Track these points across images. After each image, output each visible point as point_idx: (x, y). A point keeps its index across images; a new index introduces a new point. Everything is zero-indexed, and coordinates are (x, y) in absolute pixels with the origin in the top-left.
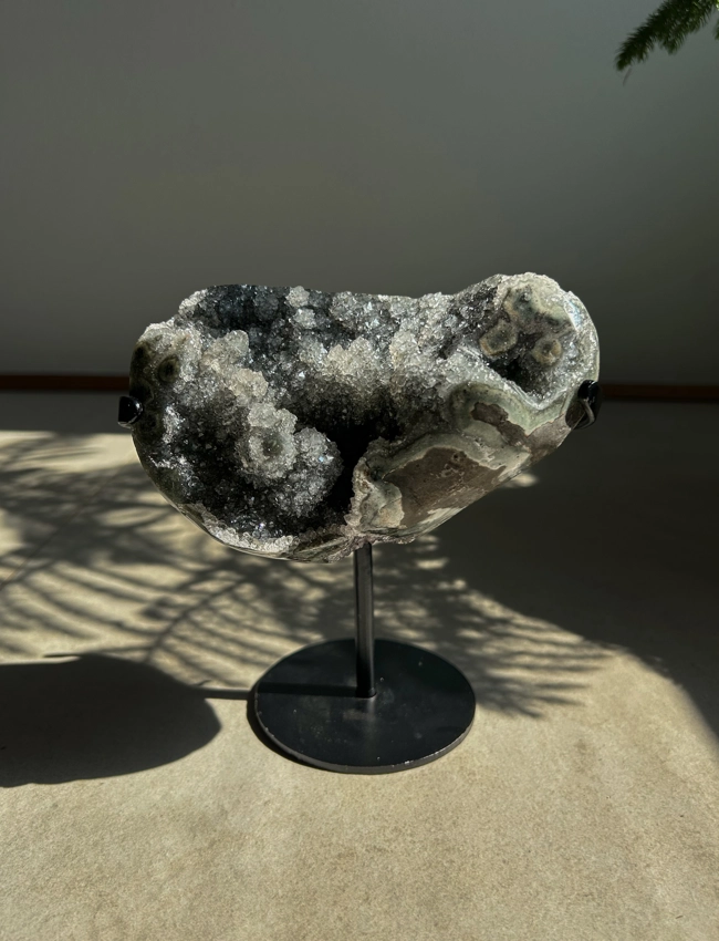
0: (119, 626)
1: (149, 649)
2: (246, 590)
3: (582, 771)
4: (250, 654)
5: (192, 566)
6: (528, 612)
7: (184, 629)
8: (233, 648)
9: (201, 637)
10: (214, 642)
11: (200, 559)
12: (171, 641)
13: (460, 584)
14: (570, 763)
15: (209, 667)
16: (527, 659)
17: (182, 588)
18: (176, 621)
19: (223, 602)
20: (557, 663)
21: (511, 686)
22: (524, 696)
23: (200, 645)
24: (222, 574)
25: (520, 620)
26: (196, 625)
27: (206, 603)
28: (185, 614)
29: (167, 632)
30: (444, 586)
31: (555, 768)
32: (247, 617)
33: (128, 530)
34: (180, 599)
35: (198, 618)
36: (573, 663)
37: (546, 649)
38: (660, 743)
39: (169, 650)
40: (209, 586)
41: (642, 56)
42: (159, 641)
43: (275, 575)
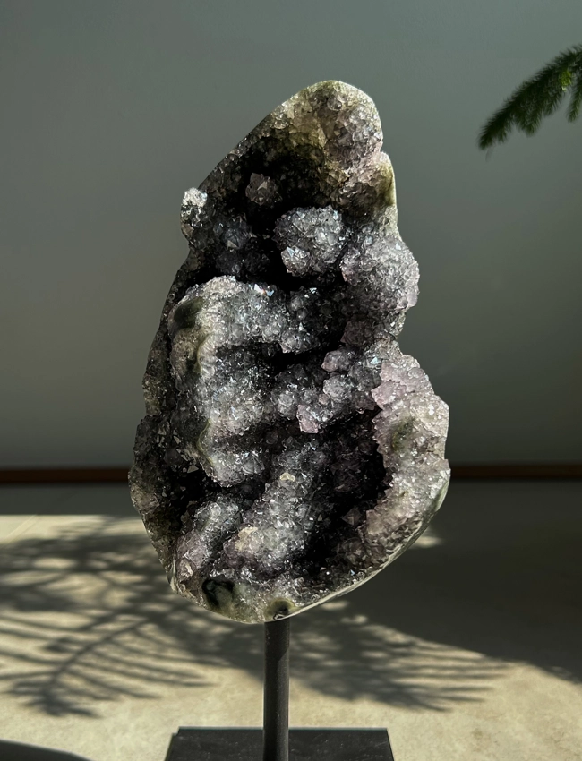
0: (22, 658)
1: (55, 674)
2: (149, 629)
3: (479, 750)
4: (156, 675)
5: (95, 612)
6: (428, 638)
7: (90, 658)
8: (137, 671)
9: (107, 664)
10: (120, 667)
11: (104, 607)
12: (75, 667)
13: (361, 619)
14: (466, 746)
15: (115, 684)
16: (431, 671)
17: (84, 629)
18: (80, 653)
19: (127, 638)
20: (461, 673)
21: (415, 690)
22: (428, 696)
23: (106, 669)
24: (123, 617)
25: (422, 643)
26: (101, 656)
27: (109, 639)
28: (89, 647)
29: (72, 661)
30: (346, 620)
31: (451, 749)
32: (151, 648)
33: (29, 588)
34: (82, 637)
35: (102, 650)
36: (477, 672)
37: (450, 663)
38: (555, 729)
39: (75, 674)
40: (110, 627)
41: (502, 137)
42: (64, 668)
43: (176, 617)
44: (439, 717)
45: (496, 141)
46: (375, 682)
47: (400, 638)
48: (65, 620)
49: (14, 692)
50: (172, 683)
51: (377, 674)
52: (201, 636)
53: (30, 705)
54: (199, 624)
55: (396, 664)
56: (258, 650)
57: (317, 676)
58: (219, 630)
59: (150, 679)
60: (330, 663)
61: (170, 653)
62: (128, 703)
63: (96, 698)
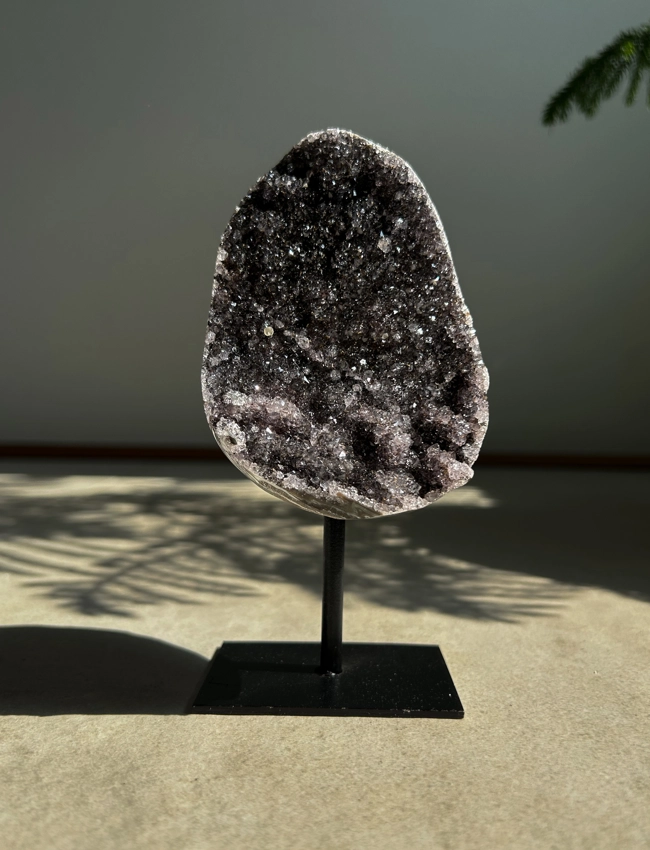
1: (99, 583)
3: (564, 656)
7: (140, 573)
12: (123, 579)
13: (423, 552)
14: (549, 652)
18: (130, 569)
19: (182, 559)
27: (164, 560)
28: (140, 565)
30: (408, 552)
31: (533, 655)
32: (204, 567)
34: (137, 557)
35: (154, 566)
36: (545, 594)
39: (121, 584)
40: (168, 551)
41: (563, 116)
42: (110, 579)
43: (235, 546)
44: (515, 628)
45: (557, 119)
46: (439, 599)
47: (463, 565)
48: (123, 545)
49: (53, 596)
50: (223, 593)
51: (440, 593)
52: (257, 560)
53: (65, 606)
54: (256, 551)
55: (461, 585)
56: (316, 570)
57: (376, 592)
58: (275, 556)
59: (198, 590)
60: (392, 583)
61: (225, 571)
62: (172, 609)
63: (137, 602)
